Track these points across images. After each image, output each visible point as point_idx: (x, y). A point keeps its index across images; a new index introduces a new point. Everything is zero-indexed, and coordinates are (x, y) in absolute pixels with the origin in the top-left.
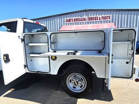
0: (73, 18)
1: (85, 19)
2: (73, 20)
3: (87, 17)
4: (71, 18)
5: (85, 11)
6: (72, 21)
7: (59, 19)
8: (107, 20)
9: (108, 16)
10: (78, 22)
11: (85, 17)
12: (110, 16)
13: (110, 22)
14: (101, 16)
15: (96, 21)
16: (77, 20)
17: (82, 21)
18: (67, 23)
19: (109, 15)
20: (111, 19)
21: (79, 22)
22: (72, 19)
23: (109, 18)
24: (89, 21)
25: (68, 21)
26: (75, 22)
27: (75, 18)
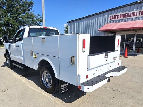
1: (134, 14)
2: (119, 16)
3: (138, 11)
4: (116, 15)
5: (137, 3)
6: (118, 18)
7: (103, 16)
10: (125, 18)
11: (135, 11)
16: (124, 16)
17: (130, 16)
18: (111, 20)
21: (127, 18)
22: (118, 15)
24: (141, 16)
25: (112, 19)
26: (122, 19)
27: (121, 14)
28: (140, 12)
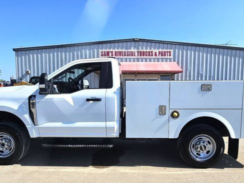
0: (114, 51)
1: (132, 54)
2: (114, 53)
3: (136, 51)
4: (110, 50)
5: (134, 40)
6: (112, 55)
7: (90, 50)
8: (166, 57)
9: (167, 52)
10: (121, 57)
11: (132, 50)
12: (170, 52)
13: (170, 61)
14: (157, 51)
15: (150, 57)
16: (120, 53)
17: (128, 56)
18: (103, 57)
19: (169, 50)
20: (172, 57)
21: (124, 57)
22: (112, 52)
23: (169, 54)
24: (139, 57)
25: (105, 55)
26: (117, 57)
27: (117, 50)
28: (138, 52)
